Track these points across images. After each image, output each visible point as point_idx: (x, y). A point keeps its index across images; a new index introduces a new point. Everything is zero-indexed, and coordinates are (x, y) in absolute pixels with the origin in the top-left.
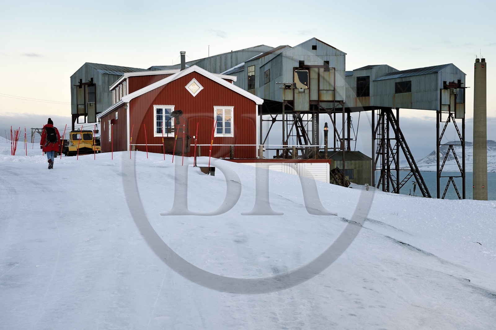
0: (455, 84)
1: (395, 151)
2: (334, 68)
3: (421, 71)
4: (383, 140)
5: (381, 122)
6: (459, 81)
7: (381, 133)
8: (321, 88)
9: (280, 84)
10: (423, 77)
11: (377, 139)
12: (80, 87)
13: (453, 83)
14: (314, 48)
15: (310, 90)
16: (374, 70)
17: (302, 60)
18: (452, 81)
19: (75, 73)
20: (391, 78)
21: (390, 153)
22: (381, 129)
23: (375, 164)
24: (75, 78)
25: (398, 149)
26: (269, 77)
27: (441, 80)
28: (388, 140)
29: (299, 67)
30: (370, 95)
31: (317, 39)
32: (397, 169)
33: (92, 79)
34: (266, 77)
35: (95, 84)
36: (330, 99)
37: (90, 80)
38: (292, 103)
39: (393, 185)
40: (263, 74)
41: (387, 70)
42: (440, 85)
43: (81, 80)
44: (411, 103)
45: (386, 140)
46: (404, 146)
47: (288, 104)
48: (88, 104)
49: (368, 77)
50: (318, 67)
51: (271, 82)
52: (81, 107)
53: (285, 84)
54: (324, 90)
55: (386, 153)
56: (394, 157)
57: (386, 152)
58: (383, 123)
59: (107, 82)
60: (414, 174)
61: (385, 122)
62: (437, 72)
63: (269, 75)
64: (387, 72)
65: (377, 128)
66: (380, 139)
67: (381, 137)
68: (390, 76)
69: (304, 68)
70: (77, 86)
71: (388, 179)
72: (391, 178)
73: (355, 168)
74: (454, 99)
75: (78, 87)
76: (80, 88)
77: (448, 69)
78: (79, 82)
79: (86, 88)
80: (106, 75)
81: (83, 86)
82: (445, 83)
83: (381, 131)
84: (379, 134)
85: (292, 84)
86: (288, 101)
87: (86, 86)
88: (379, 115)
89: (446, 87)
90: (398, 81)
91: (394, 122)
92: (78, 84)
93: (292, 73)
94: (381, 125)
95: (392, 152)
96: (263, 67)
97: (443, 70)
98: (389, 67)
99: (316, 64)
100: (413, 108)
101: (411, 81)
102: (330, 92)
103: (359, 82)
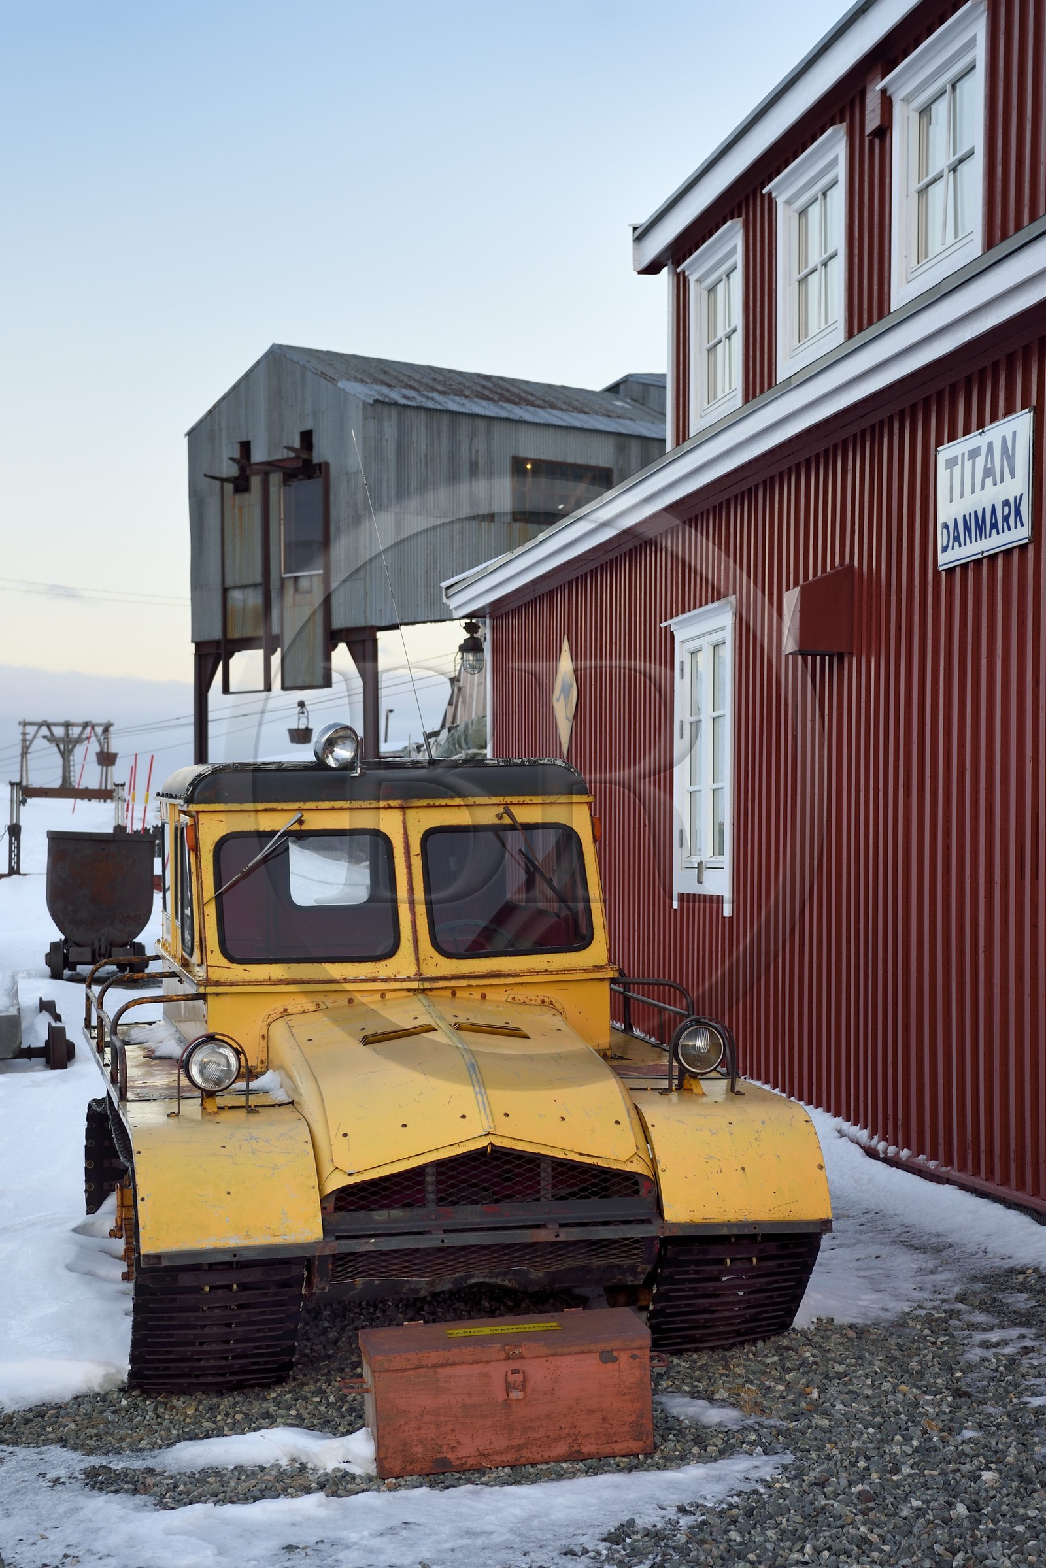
12: (241, 485)
19: (210, 412)
24: (212, 436)
33: (307, 438)
35: (327, 465)
37: (297, 445)
43: (246, 447)
48: (282, 580)
52: (246, 600)
59: (390, 451)
70: (223, 480)
75: (229, 487)
76: (237, 490)
78: (237, 455)
79: (273, 490)
80: (386, 410)
81: (256, 482)
87: (275, 478)
92: (231, 470)
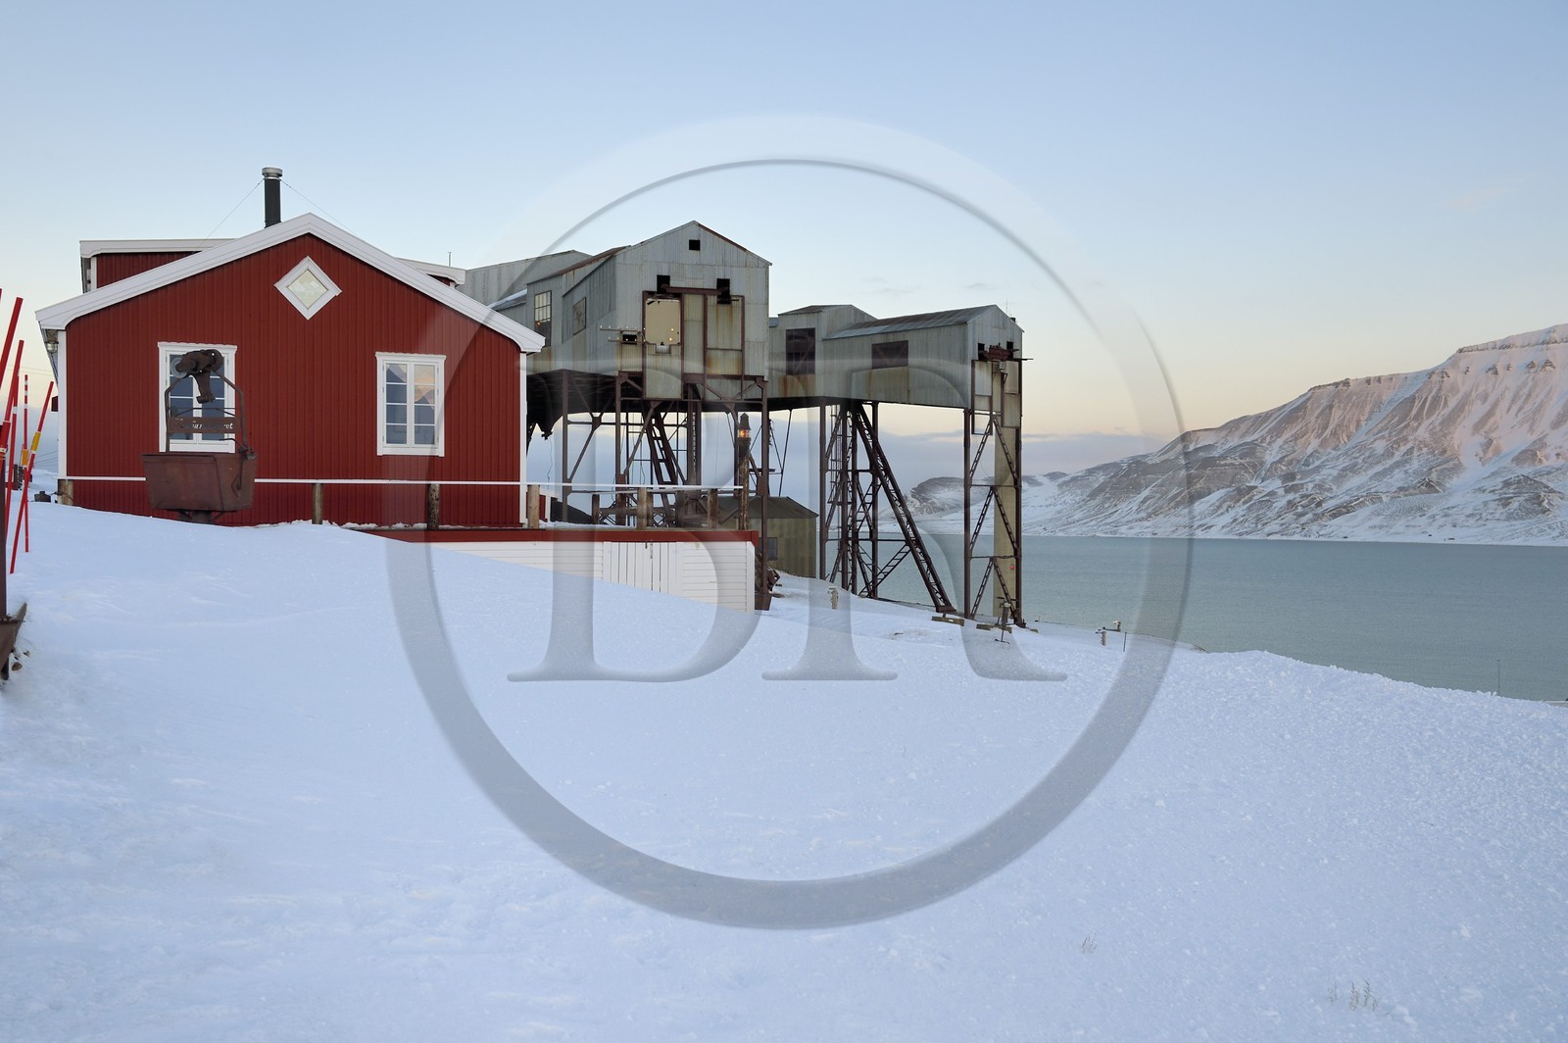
0: (1003, 350)
1: (869, 499)
2: (743, 297)
3: (929, 319)
4: (843, 472)
5: (840, 432)
6: (1010, 345)
7: (840, 457)
8: (711, 343)
9: (609, 330)
10: (934, 333)
11: (831, 470)
13: (998, 347)
14: (695, 245)
15: (683, 349)
16: (824, 315)
17: (664, 273)
18: (995, 344)
20: (862, 333)
21: (859, 502)
22: (839, 448)
23: (825, 527)
25: (875, 495)
26: (583, 317)
27: (974, 341)
28: (856, 472)
29: (658, 293)
30: (816, 371)
31: (700, 225)
32: (873, 537)
34: (575, 317)
36: (733, 370)
38: (639, 378)
39: (864, 573)
40: (571, 310)
41: (852, 318)
42: (972, 352)
44: (909, 391)
45: (850, 474)
46: (891, 487)
47: (629, 381)
49: (811, 332)
50: (704, 293)
51: (588, 330)
53: (622, 332)
54: (717, 349)
55: (849, 503)
56: (866, 513)
57: (849, 500)
58: (844, 435)
60: (912, 550)
61: (849, 433)
62: (965, 323)
63: (583, 311)
64: (853, 322)
65: (830, 446)
66: (836, 470)
67: (840, 466)
68: (859, 330)
69: (669, 293)
71: (853, 560)
72: (859, 558)
73: (781, 536)
74: (1000, 383)
77: (987, 316)
82: (981, 346)
83: (840, 452)
84: (836, 460)
85: (639, 333)
86: (629, 373)
88: (835, 416)
89: (982, 357)
90: (879, 340)
91: (867, 432)
93: (640, 305)
94: (839, 440)
95: (862, 500)
96: (569, 295)
97: (977, 318)
98: (856, 311)
99: (699, 285)
100: (912, 401)
101: (906, 343)
102: (733, 355)
103: (792, 342)
